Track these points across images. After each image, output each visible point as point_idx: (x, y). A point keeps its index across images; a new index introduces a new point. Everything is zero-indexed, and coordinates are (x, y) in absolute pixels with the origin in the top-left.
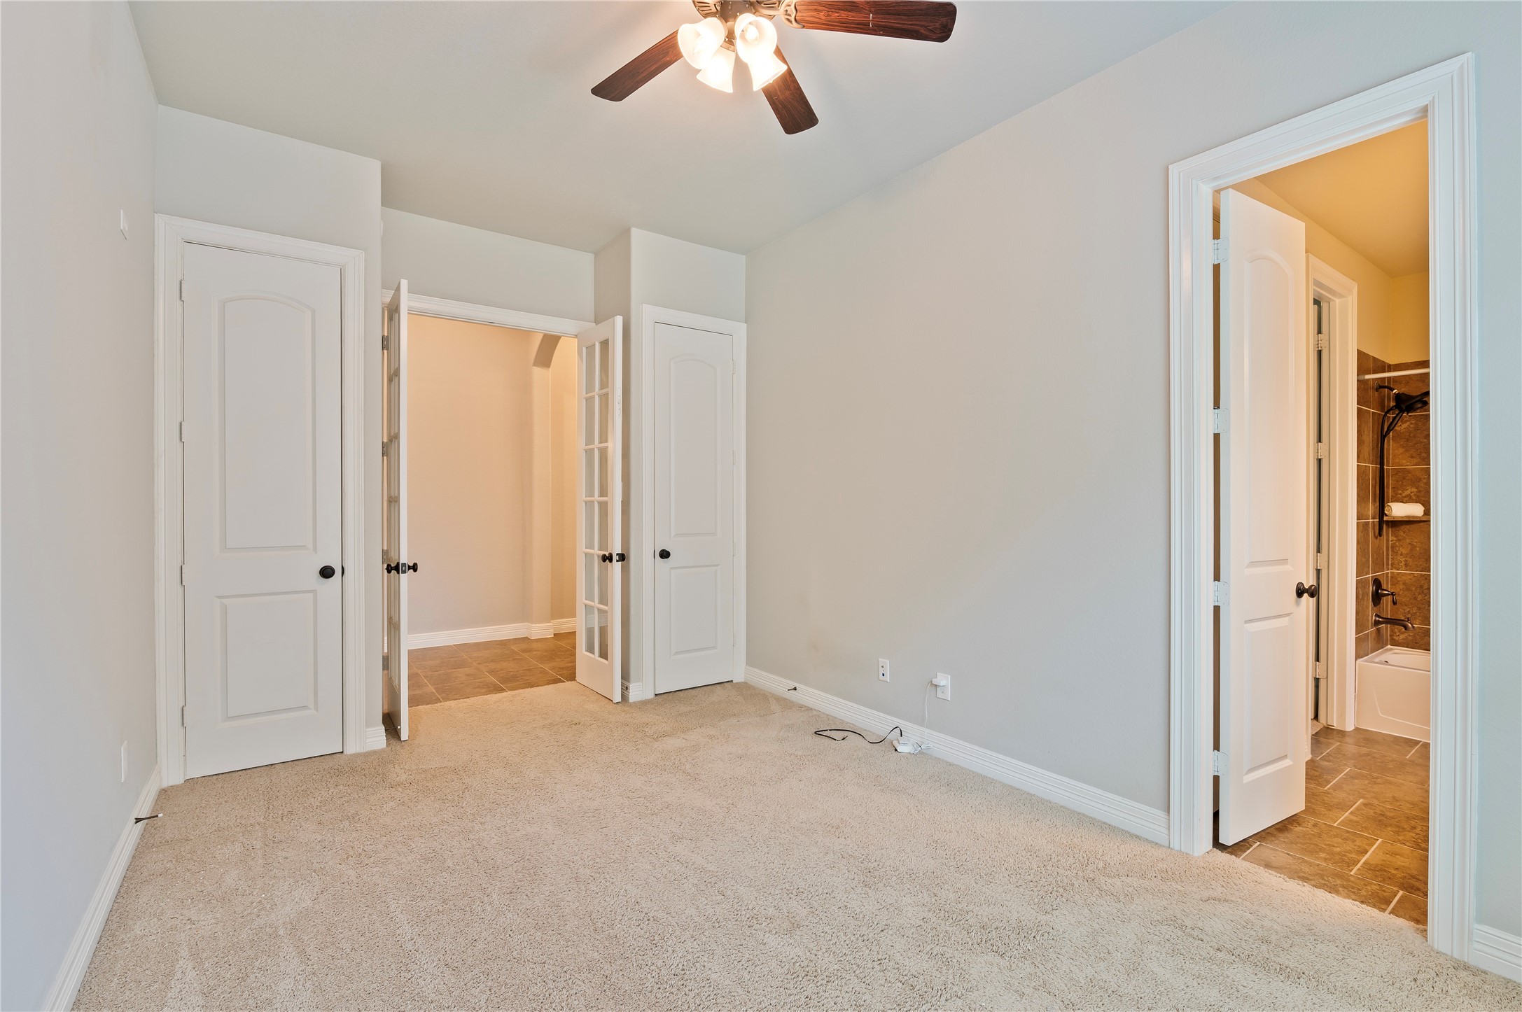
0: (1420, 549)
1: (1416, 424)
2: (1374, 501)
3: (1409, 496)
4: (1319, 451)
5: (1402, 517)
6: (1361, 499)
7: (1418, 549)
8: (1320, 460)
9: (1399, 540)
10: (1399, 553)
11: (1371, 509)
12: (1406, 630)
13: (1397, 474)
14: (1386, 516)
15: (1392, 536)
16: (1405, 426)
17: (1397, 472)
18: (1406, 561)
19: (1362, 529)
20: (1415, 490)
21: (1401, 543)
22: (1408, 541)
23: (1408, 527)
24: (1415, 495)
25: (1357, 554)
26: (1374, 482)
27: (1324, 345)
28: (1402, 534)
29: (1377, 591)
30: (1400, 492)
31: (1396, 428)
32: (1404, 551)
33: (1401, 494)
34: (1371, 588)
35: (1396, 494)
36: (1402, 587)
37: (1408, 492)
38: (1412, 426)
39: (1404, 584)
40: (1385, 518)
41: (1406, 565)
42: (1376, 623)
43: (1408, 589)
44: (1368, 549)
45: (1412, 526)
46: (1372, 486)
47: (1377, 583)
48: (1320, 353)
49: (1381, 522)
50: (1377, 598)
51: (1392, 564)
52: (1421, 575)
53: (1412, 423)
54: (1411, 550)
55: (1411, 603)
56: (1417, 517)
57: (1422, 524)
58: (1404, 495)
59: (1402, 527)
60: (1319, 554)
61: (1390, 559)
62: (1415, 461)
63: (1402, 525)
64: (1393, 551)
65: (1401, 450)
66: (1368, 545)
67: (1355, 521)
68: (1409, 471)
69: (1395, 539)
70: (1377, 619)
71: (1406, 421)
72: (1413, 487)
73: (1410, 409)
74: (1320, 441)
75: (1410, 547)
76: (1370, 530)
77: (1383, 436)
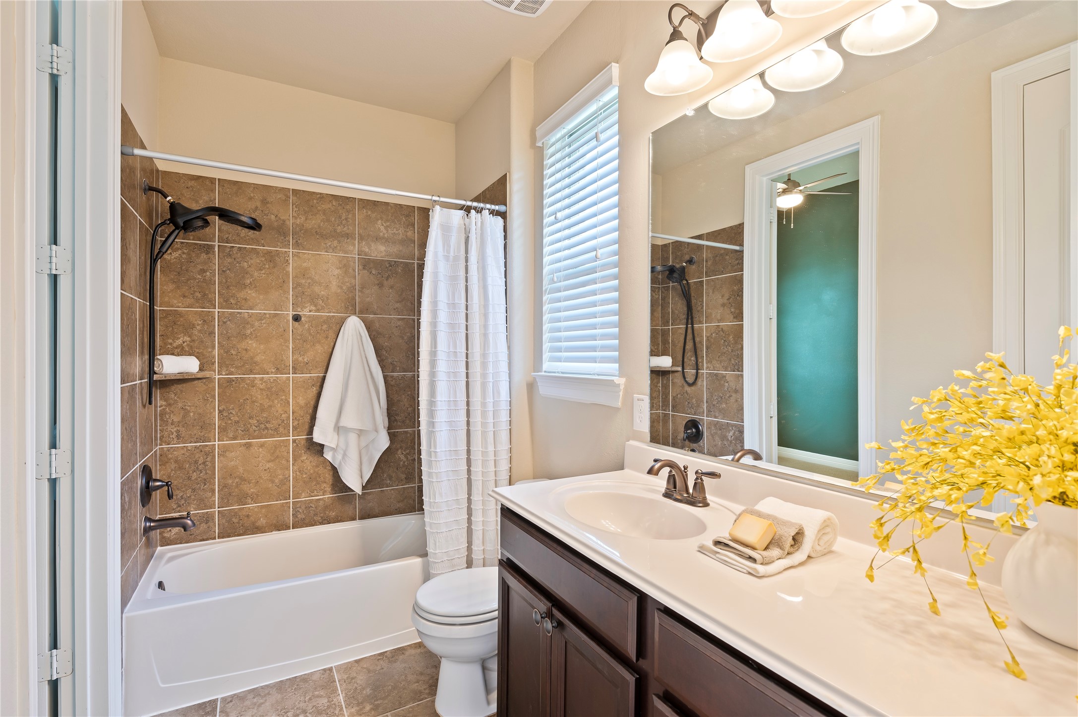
0: (194, 414)
1: (188, 254)
2: (142, 353)
3: (181, 347)
4: (54, 260)
5: (175, 375)
6: (126, 350)
7: (192, 414)
8: (55, 276)
9: (170, 405)
10: (170, 421)
11: (138, 364)
12: (184, 531)
13: (166, 317)
14: (156, 373)
15: (161, 399)
16: (176, 254)
17: (167, 314)
18: (178, 431)
19: (127, 396)
20: (188, 339)
21: (172, 409)
22: (180, 405)
23: (179, 386)
24: (188, 345)
25: (122, 439)
26: (141, 326)
27: (63, 68)
28: (173, 396)
29: (148, 483)
30: (170, 341)
31: (165, 256)
32: (176, 419)
33: (171, 344)
34: (140, 482)
35: (166, 344)
36: (173, 466)
37: (179, 342)
38: (184, 256)
39: (176, 461)
40: (156, 377)
41: (178, 437)
42: (147, 530)
43: (181, 468)
44: (136, 426)
45: (184, 385)
46: (140, 330)
47: (146, 471)
48: (54, 80)
49: (152, 384)
50: (147, 493)
51: (162, 437)
52: (196, 447)
53: (184, 253)
54: (184, 417)
55: (185, 485)
56: (192, 374)
57: (196, 382)
58: (175, 345)
59: (173, 388)
60: (53, 451)
61: (159, 432)
62: (189, 301)
63: (173, 385)
64: (162, 420)
65: (171, 286)
66: (135, 421)
67: (118, 386)
68: (180, 314)
69: (164, 403)
70: (148, 524)
71: (177, 249)
72: (185, 335)
73: (187, 227)
74: (55, 243)
75: (182, 412)
76: (138, 397)
77: (153, 261)
